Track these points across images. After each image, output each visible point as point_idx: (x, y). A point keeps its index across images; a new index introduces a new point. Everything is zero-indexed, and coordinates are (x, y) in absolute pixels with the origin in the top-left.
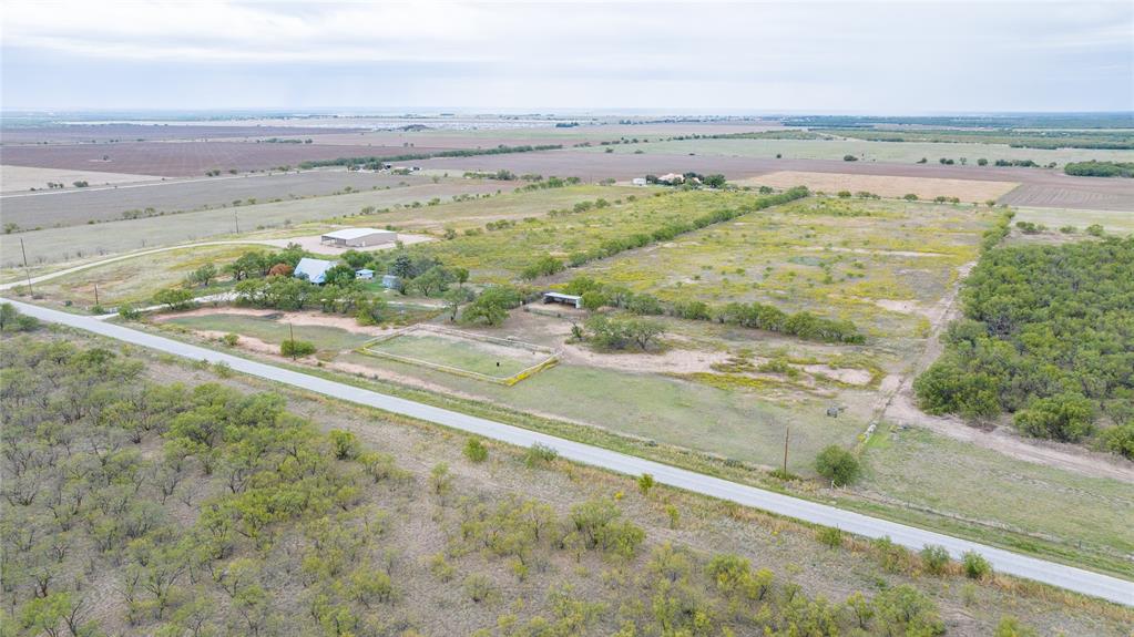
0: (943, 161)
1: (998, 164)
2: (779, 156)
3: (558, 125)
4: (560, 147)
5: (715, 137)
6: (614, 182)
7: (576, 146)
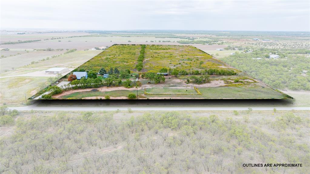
0: (151, 41)
1: (163, 42)
2: (111, 41)
3: (18, 34)
4: (40, 40)
5: (80, 37)
6: (88, 50)
7: (45, 40)
